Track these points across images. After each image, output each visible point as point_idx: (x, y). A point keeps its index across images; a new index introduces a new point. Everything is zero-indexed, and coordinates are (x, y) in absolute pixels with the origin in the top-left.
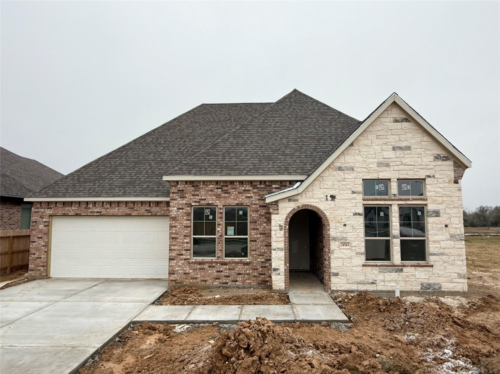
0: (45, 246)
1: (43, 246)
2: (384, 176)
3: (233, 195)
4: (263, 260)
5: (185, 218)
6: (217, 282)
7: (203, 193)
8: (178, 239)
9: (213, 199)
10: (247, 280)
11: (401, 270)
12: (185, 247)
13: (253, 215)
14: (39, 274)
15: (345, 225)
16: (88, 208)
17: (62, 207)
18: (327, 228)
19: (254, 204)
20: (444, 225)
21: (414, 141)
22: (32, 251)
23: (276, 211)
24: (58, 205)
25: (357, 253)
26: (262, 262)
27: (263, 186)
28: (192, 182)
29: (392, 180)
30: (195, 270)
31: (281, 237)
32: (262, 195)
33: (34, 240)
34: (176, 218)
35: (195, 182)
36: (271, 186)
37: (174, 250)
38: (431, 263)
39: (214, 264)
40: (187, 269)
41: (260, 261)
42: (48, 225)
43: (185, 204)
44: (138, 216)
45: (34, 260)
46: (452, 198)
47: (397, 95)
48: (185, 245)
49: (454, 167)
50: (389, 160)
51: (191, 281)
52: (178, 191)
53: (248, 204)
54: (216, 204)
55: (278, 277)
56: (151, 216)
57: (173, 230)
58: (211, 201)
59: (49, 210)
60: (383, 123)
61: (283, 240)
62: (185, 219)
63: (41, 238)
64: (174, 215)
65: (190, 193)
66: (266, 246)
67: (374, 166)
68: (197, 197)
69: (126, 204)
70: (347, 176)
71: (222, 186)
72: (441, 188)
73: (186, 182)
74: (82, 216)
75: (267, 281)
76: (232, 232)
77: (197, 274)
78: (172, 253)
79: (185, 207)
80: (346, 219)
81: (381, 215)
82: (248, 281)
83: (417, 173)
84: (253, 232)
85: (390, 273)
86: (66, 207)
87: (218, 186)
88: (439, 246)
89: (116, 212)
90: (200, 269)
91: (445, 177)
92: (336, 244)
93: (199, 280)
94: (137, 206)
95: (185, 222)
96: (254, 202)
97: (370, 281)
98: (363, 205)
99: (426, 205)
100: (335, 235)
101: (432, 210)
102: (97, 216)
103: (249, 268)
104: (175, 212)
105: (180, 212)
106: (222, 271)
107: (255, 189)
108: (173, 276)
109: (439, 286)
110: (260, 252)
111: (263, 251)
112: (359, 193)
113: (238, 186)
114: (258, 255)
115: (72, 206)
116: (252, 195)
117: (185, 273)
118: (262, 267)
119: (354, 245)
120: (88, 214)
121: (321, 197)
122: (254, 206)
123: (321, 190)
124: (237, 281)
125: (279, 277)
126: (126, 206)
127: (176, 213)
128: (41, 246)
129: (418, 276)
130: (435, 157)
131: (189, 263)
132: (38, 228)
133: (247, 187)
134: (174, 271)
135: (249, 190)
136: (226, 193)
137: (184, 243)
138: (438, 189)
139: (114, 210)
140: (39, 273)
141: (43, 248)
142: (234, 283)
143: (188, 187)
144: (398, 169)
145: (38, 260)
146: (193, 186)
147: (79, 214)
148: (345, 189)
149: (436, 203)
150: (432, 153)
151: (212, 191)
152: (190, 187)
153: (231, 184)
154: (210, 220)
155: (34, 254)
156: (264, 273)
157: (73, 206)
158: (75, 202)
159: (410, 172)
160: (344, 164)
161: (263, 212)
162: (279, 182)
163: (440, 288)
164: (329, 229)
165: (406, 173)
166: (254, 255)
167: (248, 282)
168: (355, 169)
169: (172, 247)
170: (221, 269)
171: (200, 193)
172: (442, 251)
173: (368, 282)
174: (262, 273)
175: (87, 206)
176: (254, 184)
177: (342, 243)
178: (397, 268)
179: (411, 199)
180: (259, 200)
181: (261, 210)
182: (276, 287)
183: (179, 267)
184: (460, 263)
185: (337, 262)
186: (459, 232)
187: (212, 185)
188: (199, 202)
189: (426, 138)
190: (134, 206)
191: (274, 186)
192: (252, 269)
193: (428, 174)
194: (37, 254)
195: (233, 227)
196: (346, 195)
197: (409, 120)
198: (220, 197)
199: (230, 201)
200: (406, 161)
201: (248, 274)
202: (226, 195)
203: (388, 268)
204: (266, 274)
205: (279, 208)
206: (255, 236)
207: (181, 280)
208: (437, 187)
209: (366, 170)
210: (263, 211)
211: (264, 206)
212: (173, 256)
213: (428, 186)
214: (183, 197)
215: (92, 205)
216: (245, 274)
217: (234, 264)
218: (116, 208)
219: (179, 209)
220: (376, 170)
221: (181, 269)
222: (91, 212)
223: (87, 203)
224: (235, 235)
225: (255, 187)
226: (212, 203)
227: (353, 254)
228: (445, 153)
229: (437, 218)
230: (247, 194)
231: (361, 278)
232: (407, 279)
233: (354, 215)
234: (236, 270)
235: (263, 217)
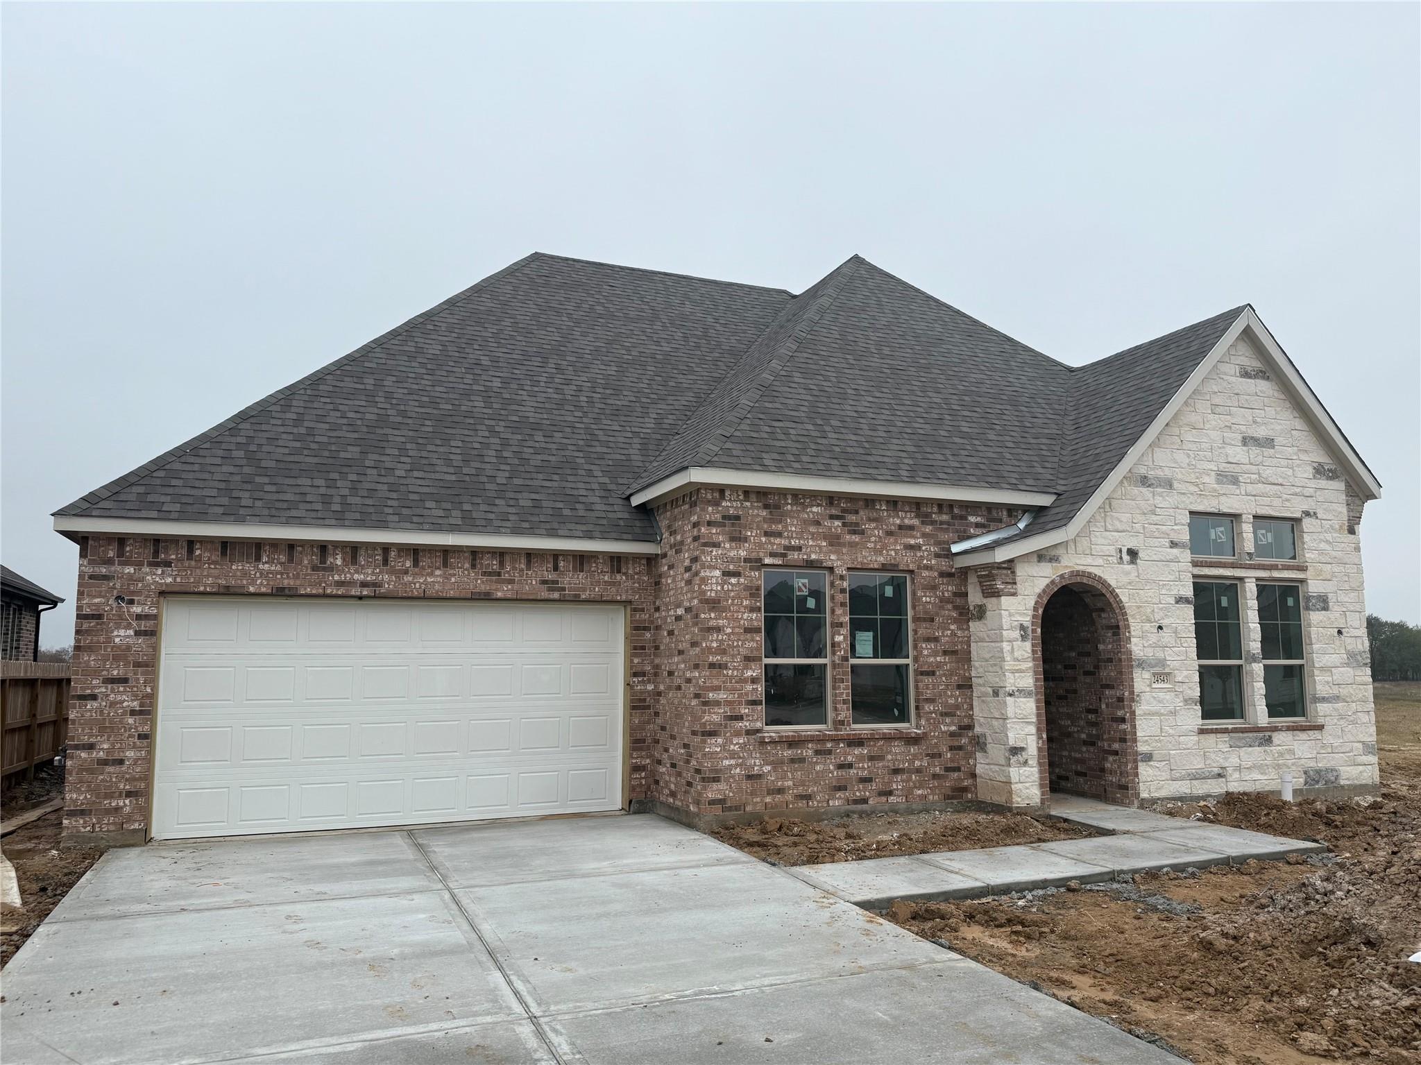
0: (141, 713)
1: (133, 713)
2: (1229, 508)
3: (873, 539)
4: (953, 728)
5: (746, 603)
6: (840, 798)
7: (793, 529)
8: (726, 668)
9: (820, 547)
10: (916, 787)
11: (1269, 741)
12: (747, 694)
13: (924, 599)
14: (112, 828)
15: (1160, 628)
16: (324, 569)
17: (215, 563)
18: (1124, 634)
19: (927, 568)
20: (1336, 630)
21: (1280, 427)
22: (78, 732)
23: (1010, 587)
24: (198, 552)
25: (1186, 701)
26: (952, 734)
27: (945, 517)
28: (761, 494)
29: (1244, 516)
30: (777, 764)
31: (1024, 660)
32: (944, 542)
33: (88, 692)
34: (719, 603)
35: (770, 493)
36: (966, 519)
37: (717, 703)
38: (1320, 721)
39: (829, 745)
40: (757, 763)
41: (945, 732)
42: (150, 631)
43: (746, 560)
44: (517, 600)
45: (87, 770)
46: (1347, 566)
47: (1254, 311)
48: (749, 687)
49: (1347, 496)
50: (1237, 469)
51: (768, 799)
52: (724, 517)
53: (911, 568)
54: (829, 564)
55: (1022, 770)
56: (559, 600)
57: (712, 641)
58: (816, 553)
59: (159, 572)
60: (1222, 376)
61: (1030, 668)
62: (746, 607)
63: (125, 681)
64: (713, 595)
65: (758, 528)
66: (959, 687)
67: (1210, 480)
68: (778, 541)
69: (474, 559)
70: (1158, 500)
71: (844, 511)
72: (1327, 542)
73: (747, 492)
74: (302, 596)
75: (965, 790)
76: (869, 649)
77: (784, 778)
78: (710, 712)
79: (745, 569)
80: (1161, 614)
81: (1223, 605)
82: (920, 792)
83: (1288, 504)
84: (926, 649)
85: (1250, 749)
86: (232, 562)
87: (834, 512)
88: (1330, 679)
89: (437, 587)
90: (793, 761)
91: (1333, 518)
92: (1144, 676)
93: (789, 797)
94: (514, 568)
95: (745, 616)
96: (925, 562)
97: (1216, 770)
98: (1194, 576)
99: (1302, 581)
100: (1142, 654)
101: (1315, 594)
102: (360, 598)
103: (921, 754)
104: (717, 583)
105: (733, 585)
106: (850, 766)
107: (927, 525)
108: (715, 786)
109: (1335, 774)
110: (946, 705)
111: (951, 701)
112: (1183, 546)
113: (885, 514)
114: (942, 714)
115: (258, 559)
116: (921, 541)
117: (749, 777)
118: (951, 748)
119: (1180, 679)
120: (329, 591)
121: (1107, 553)
122: (925, 573)
123: (1108, 533)
124: (890, 793)
125: (1025, 770)
126: (473, 566)
127: (719, 588)
128: (124, 713)
129: (1298, 754)
130: (1315, 468)
131: (762, 743)
132: (109, 640)
133: (906, 517)
134: (717, 771)
135: (911, 528)
136: (854, 532)
137: (745, 681)
138: (1323, 546)
139: (429, 580)
140: (114, 823)
141: (131, 721)
142: (884, 799)
143: (752, 507)
144: (1254, 493)
145: (110, 769)
146: (766, 507)
147: (290, 589)
148: (1156, 534)
149: (1321, 578)
150: (1308, 459)
151: (818, 523)
152: (758, 508)
153: (867, 506)
154: (809, 611)
155: (91, 747)
156: (956, 765)
157: (265, 559)
158: (275, 544)
159: (1277, 502)
160: (1153, 469)
161: (948, 591)
162: (983, 509)
163: (1337, 777)
164: (1129, 638)
165: (1268, 503)
166: (931, 713)
167: (919, 796)
168: (1176, 485)
169: (711, 695)
170: (850, 758)
171: (786, 527)
172: (1335, 690)
173: (1210, 772)
174: (952, 765)
175: (323, 561)
176: (924, 509)
177: (1154, 674)
178: (1261, 735)
179: (1280, 567)
180: (937, 556)
181: (943, 584)
182: (1019, 800)
183: (734, 758)
184: (1364, 718)
185: (1150, 725)
186: (1360, 647)
187: (818, 505)
188: (784, 555)
189: (1299, 424)
190: (502, 564)
191: (972, 519)
192: (928, 755)
193: (1305, 508)
194: (105, 746)
195: (871, 634)
196: (1160, 549)
197: (1268, 374)
198: (839, 544)
199: (865, 557)
200: (1268, 472)
201: (918, 771)
202: (853, 537)
203: (1246, 735)
204: (963, 768)
205: (1018, 579)
206: (932, 659)
207: (740, 799)
208: (1321, 540)
209: (1197, 489)
210: (948, 589)
211: (950, 575)
212: (715, 724)
213: (1306, 538)
214: (738, 539)
215: (344, 560)
216: (910, 771)
217: (881, 743)
218: (438, 572)
219: (727, 574)
220: (1215, 491)
221: (737, 765)
222: (340, 584)
223: (323, 548)
224: (875, 656)
225: (926, 519)
226: (817, 561)
227: (1179, 702)
228: (1331, 462)
229: (1323, 612)
230: (907, 537)
231: (1198, 764)
232: (1280, 762)
233: (1177, 602)
234: (889, 761)
235: (950, 606)
